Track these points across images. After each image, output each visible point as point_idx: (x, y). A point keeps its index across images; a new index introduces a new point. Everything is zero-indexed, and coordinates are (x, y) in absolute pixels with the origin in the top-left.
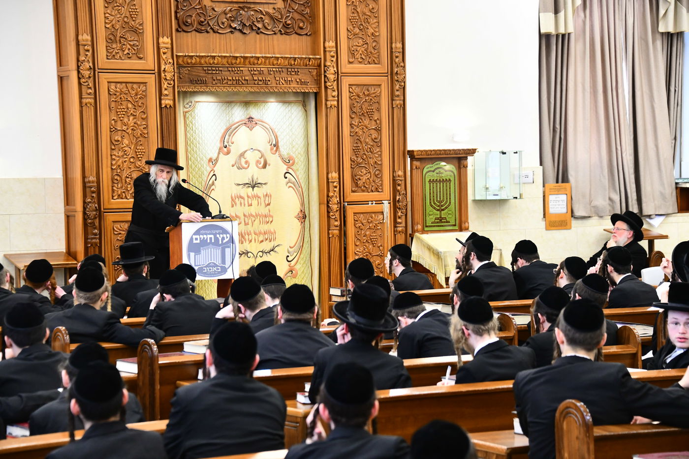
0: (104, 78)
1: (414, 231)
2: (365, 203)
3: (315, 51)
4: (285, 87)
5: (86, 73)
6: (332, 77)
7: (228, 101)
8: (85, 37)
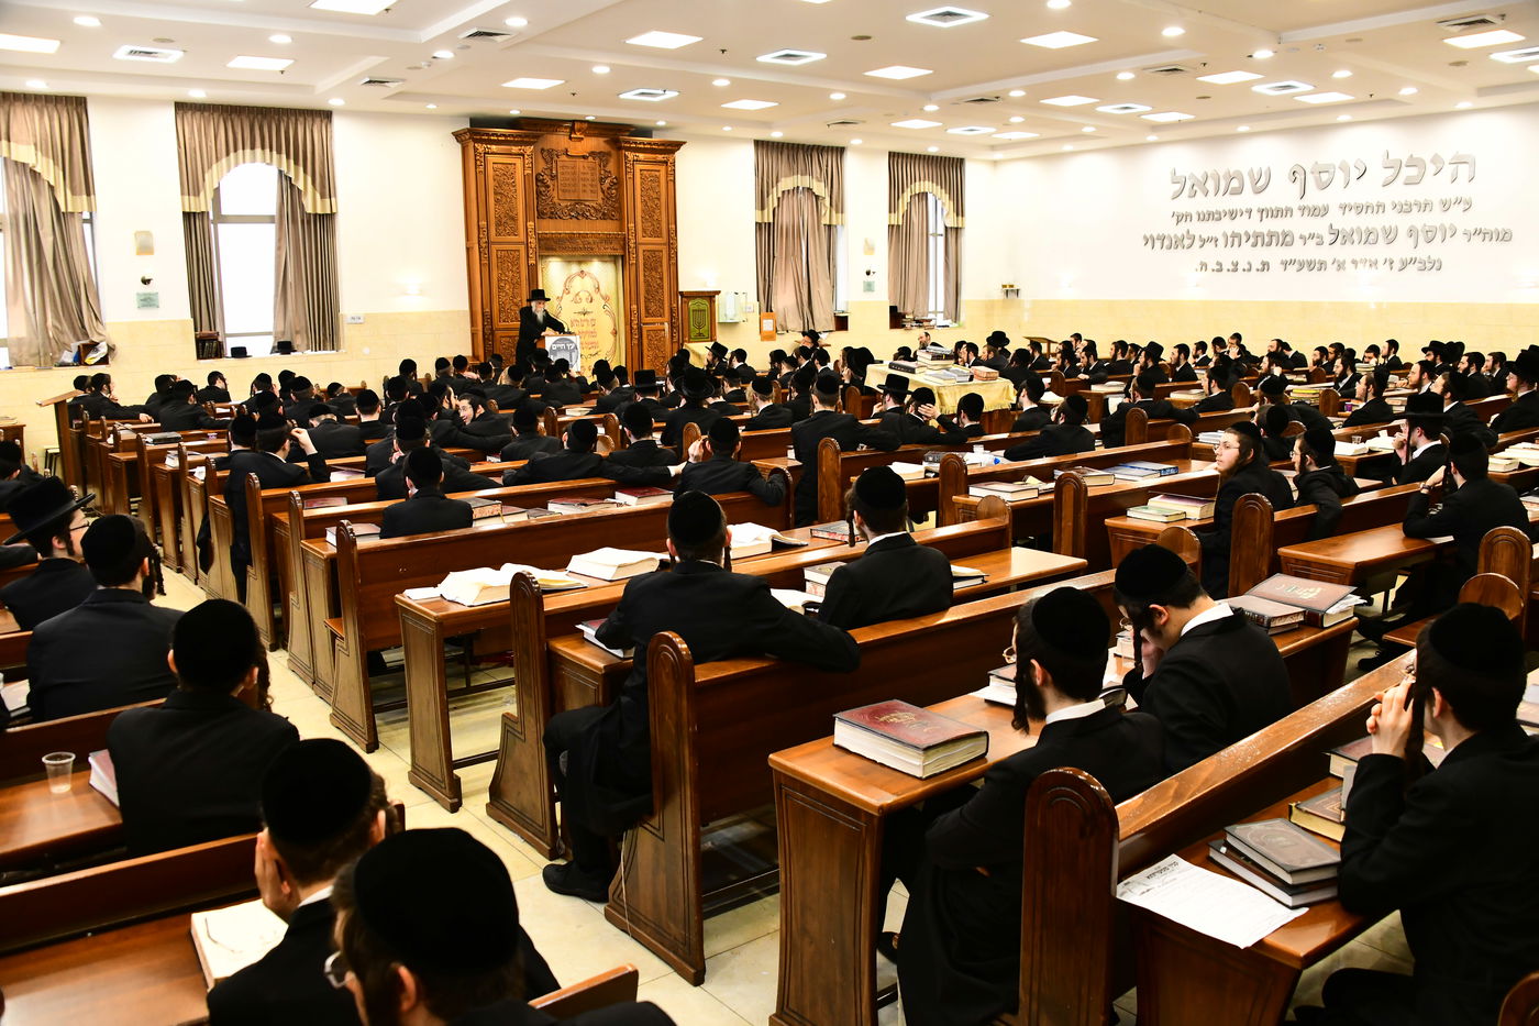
0: (494, 248)
1: (683, 341)
2: (654, 324)
3: (622, 229)
4: (603, 252)
5: (484, 245)
6: (632, 246)
7: (568, 260)
8: (483, 223)
